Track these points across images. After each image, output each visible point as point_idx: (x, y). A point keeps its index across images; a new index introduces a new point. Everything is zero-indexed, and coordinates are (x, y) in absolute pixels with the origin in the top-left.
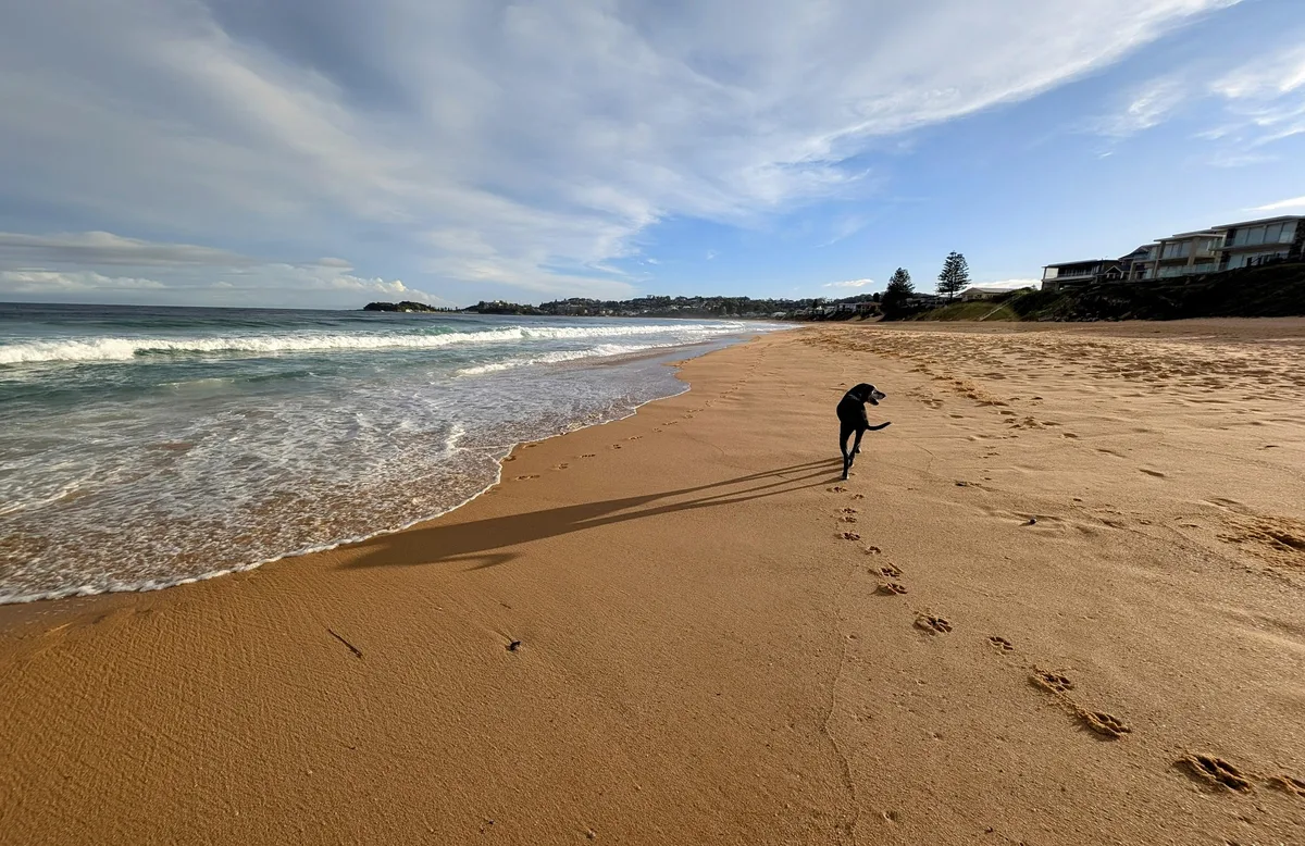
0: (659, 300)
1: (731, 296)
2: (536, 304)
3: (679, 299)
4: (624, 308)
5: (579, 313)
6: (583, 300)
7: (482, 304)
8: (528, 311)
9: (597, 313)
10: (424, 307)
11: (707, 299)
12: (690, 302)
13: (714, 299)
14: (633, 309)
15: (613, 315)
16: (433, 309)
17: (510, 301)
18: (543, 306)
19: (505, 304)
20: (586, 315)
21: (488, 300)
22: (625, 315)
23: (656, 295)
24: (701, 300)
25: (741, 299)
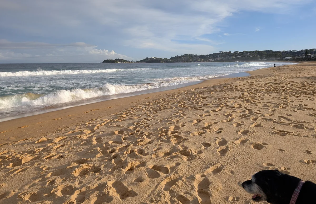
0: (226, 53)
1: (262, 50)
2: (169, 58)
3: (236, 52)
4: (209, 58)
5: (188, 61)
6: (189, 55)
7: (147, 59)
8: (166, 61)
9: (196, 61)
10: (124, 61)
11: (250, 52)
12: (241, 54)
13: (253, 52)
14: (213, 58)
15: (203, 61)
16: (128, 61)
17: (158, 57)
18: (172, 59)
19: (156, 58)
20: (191, 62)
21: (149, 57)
22: (209, 61)
23: (224, 51)
24: (246, 52)
25: (268, 51)
